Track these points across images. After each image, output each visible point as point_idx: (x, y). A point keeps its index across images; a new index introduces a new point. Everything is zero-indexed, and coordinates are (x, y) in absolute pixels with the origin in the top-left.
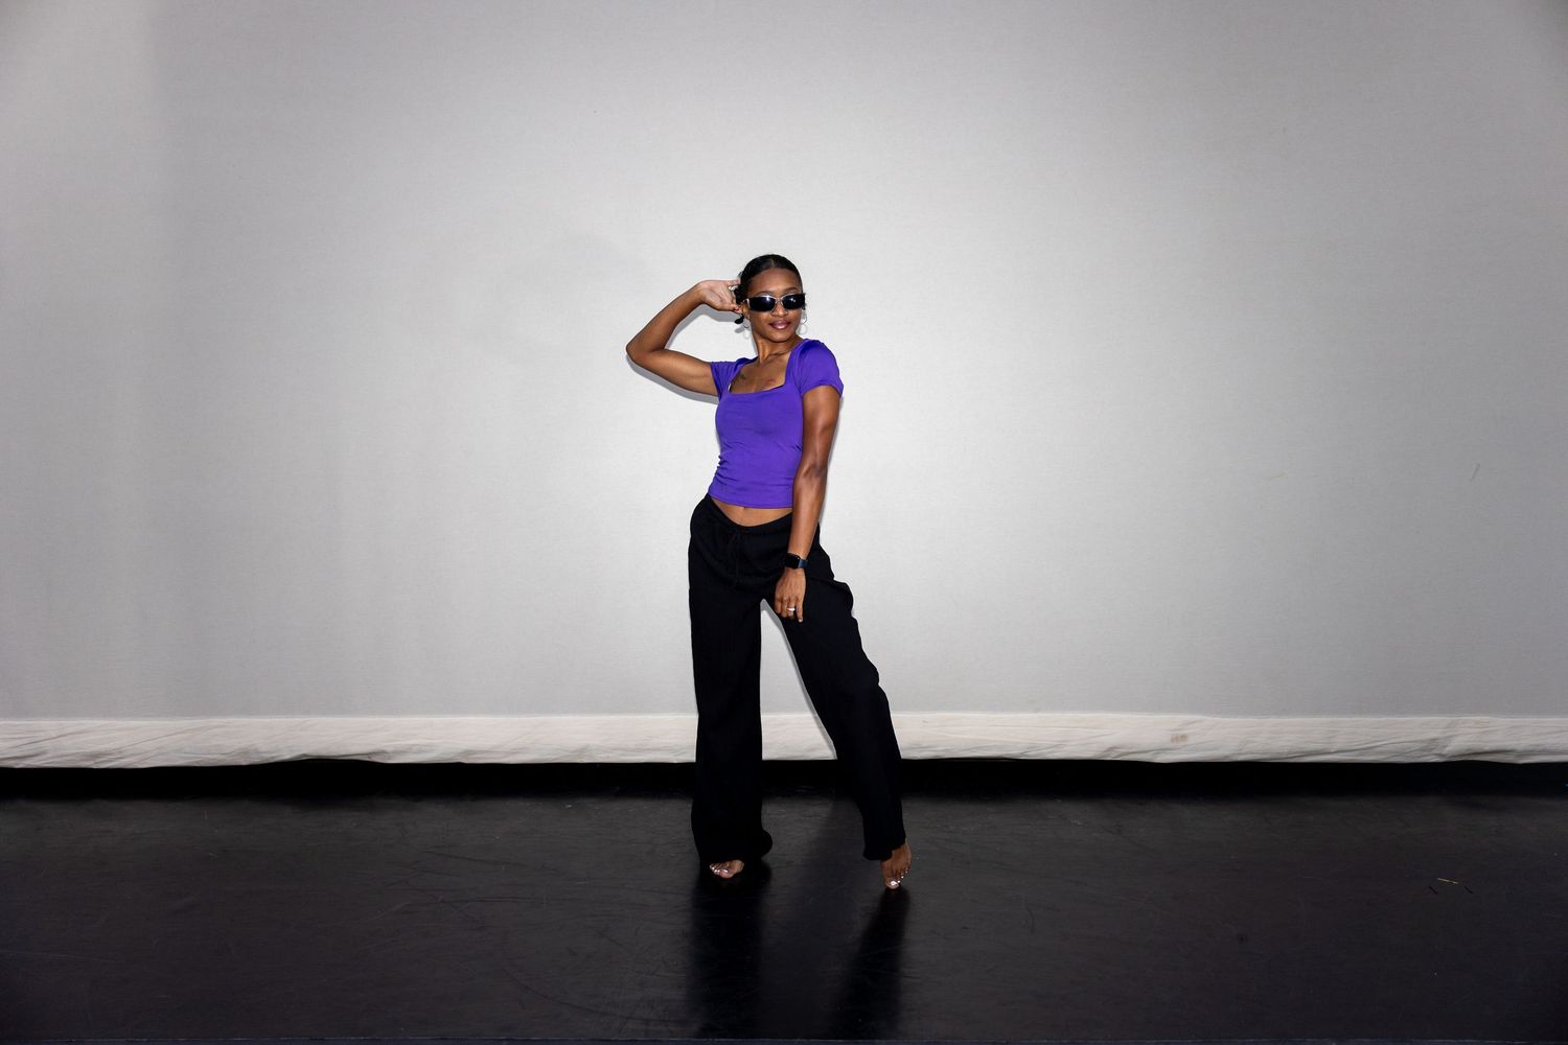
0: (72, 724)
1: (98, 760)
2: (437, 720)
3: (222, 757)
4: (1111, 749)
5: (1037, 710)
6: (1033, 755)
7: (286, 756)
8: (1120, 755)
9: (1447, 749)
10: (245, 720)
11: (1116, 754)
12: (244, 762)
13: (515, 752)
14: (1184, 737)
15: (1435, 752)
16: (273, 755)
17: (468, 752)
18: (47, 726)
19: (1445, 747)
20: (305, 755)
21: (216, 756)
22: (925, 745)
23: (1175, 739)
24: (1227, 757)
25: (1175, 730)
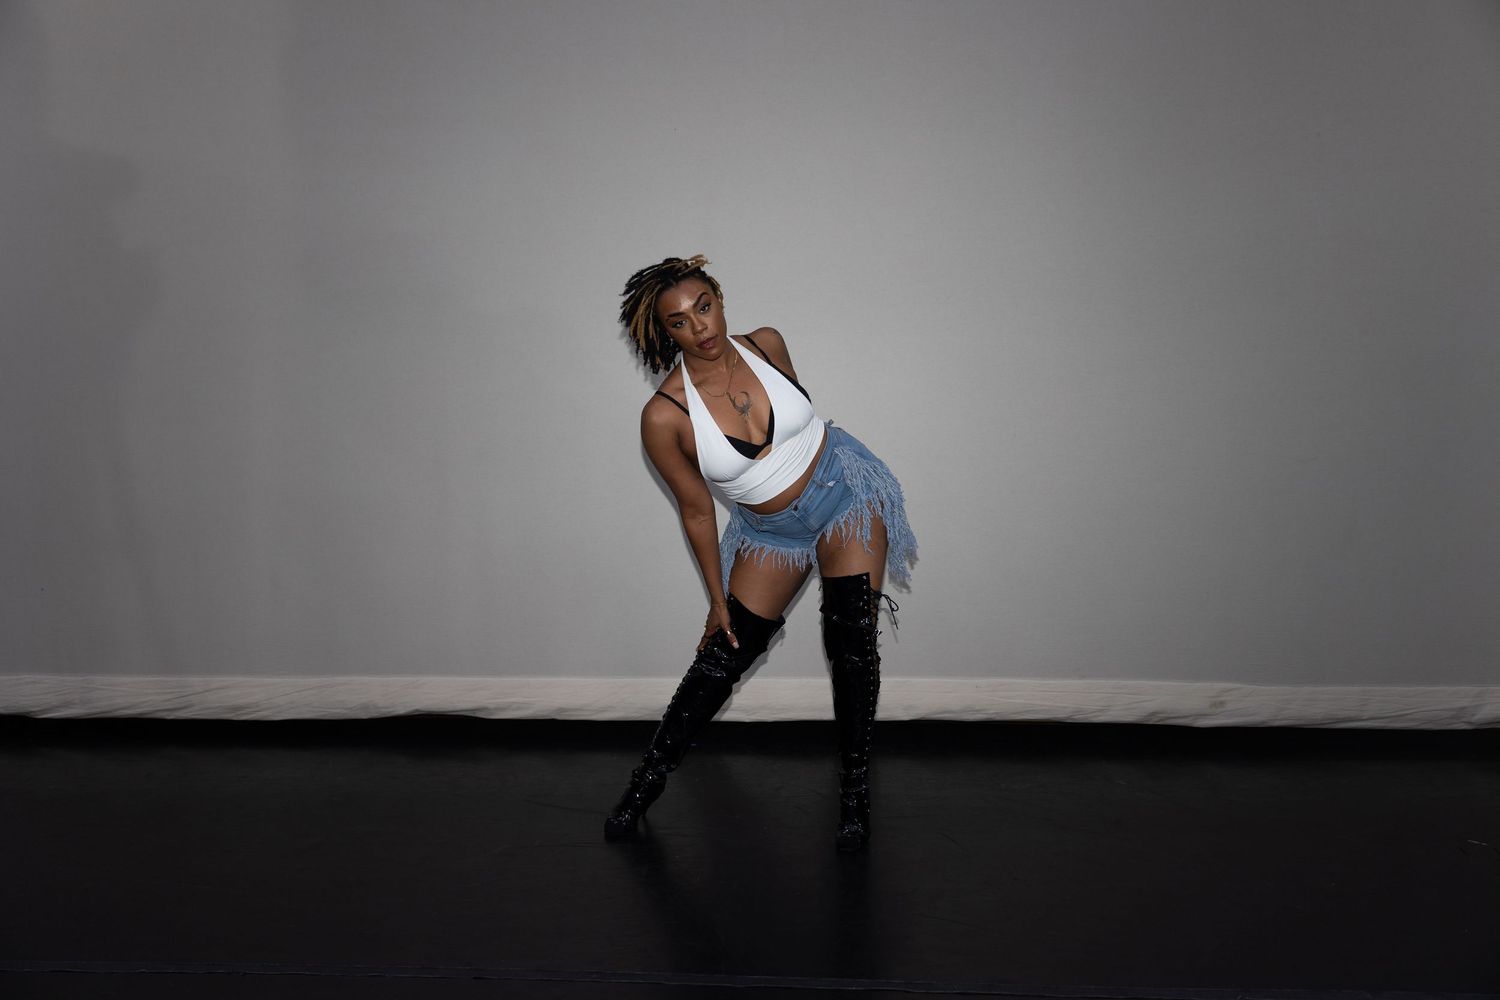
0: (217, 681)
1: (239, 713)
2: (533, 680)
3: (345, 711)
4: (1153, 714)
5: (1083, 677)
6: (1080, 718)
7: (401, 710)
8: (1161, 720)
9: (1476, 717)
10: (366, 679)
11: (1156, 719)
12: (364, 715)
13: (604, 710)
14: (1222, 703)
15: (1464, 720)
16: (391, 710)
17: (562, 710)
18: (196, 681)
19: (1473, 715)
20: (417, 710)
21: (338, 711)
22: (977, 708)
23: (1214, 705)
24: (1263, 722)
25: (1213, 697)
